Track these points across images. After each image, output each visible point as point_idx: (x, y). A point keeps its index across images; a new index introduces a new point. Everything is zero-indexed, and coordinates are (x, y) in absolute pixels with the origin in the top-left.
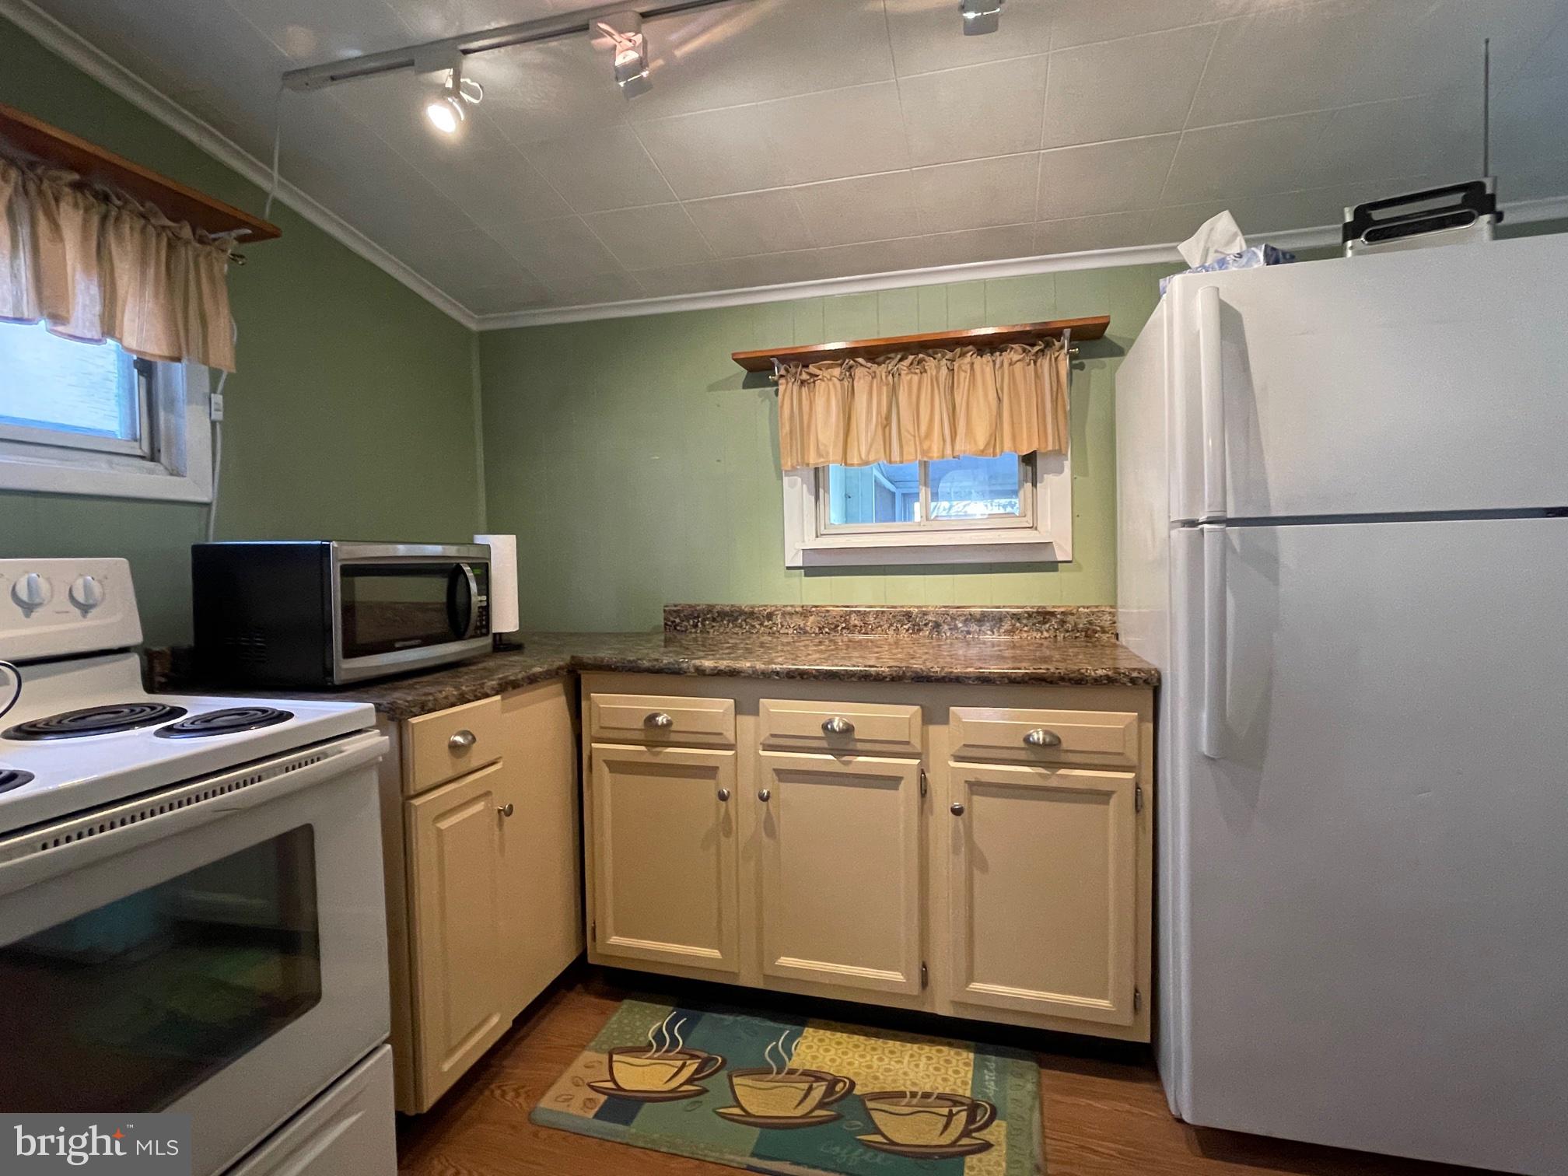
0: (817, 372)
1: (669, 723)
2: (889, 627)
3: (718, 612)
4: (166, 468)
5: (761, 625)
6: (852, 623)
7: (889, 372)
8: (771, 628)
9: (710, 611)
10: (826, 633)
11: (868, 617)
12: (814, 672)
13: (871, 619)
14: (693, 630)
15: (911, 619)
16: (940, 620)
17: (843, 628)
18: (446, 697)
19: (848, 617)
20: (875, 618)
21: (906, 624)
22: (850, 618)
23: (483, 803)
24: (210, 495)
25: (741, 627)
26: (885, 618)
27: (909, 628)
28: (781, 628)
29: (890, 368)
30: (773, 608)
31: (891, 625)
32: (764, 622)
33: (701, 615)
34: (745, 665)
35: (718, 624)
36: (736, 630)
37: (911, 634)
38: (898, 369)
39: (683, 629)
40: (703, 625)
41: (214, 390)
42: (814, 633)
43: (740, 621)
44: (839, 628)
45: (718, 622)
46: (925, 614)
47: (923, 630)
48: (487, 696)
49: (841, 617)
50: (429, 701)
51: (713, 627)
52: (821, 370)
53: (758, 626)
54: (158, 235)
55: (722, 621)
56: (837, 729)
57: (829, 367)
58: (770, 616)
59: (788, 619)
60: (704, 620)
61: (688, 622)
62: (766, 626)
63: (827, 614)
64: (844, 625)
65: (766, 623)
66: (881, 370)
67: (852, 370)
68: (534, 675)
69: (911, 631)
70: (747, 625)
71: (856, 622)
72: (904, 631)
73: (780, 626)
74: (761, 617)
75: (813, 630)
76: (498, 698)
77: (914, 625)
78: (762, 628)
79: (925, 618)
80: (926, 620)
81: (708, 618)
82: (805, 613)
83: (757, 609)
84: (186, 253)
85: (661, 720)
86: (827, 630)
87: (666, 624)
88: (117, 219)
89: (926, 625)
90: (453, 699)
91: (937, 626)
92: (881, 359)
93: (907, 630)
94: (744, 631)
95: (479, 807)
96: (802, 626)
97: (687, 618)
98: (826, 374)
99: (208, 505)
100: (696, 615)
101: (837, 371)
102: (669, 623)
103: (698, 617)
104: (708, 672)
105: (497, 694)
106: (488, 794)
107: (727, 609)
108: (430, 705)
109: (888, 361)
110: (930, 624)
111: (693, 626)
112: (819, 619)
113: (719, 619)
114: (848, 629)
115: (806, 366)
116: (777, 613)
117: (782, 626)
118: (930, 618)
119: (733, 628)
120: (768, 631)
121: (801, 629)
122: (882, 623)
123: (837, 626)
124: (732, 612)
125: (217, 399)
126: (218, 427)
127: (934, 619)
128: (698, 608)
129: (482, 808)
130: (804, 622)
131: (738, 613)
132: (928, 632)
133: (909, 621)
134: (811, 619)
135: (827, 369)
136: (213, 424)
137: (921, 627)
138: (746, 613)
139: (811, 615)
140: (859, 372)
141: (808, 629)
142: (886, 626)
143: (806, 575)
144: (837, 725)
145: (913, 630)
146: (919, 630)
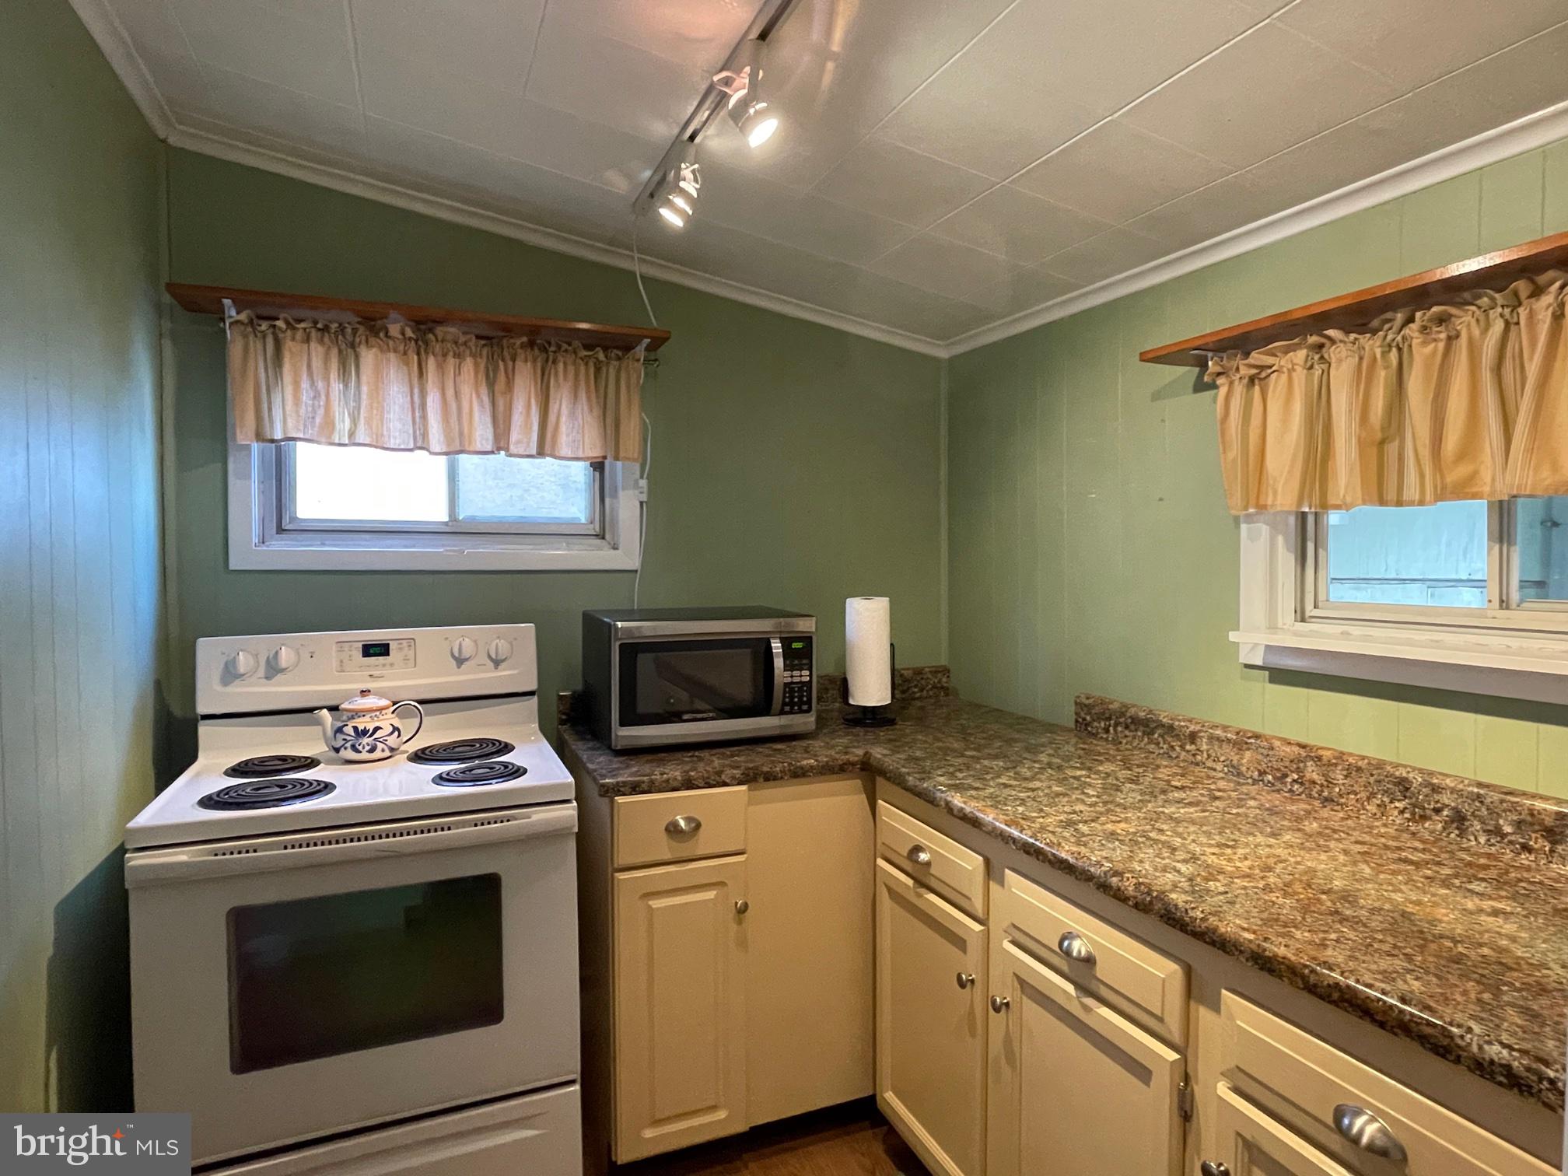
0: (1270, 360)
1: (928, 864)
2: (1368, 799)
3: (1131, 717)
4: (609, 544)
5: (1182, 747)
6: (1308, 776)
7: (1390, 346)
8: (1194, 755)
9: (1123, 714)
10: (1269, 782)
11: (1334, 772)
12: (1049, 854)
13: (1338, 775)
14: (1105, 736)
15: (1408, 794)
16: (1467, 809)
17: (1294, 781)
18: (667, 781)
19: (1301, 765)
20: (1346, 777)
21: (1399, 800)
22: (1305, 766)
23: (715, 892)
24: (637, 564)
25: (1158, 744)
26: (1363, 780)
27: (1406, 808)
28: (1207, 759)
29: (1390, 337)
30: (1198, 727)
31: (1372, 795)
32: (1185, 744)
33: (1114, 717)
34: (989, 817)
35: (1131, 734)
36: (1152, 747)
37: (1409, 820)
38: (1404, 338)
39: (1094, 731)
40: (1115, 730)
41: (642, 477)
42: (1251, 777)
43: (1156, 736)
44: (1289, 780)
45: (1131, 731)
46: (1436, 789)
47: (1429, 818)
48: (725, 784)
49: (1291, 761)
50: (643, 782)
51: (1126, 736)
52: (1275, 355)
53: (1177, 748)
54: (587, 364)
55: (1136, 730)
56: (1075, 954)
57: (1287, 350)
58: (1193, 737)
59: (1216, 748)
60: (1116, 725)
61: (1099, 723)
62: (1188, 751)
63: (1271, 753)
64: (1296, 777)
65: (1188, 747)
66: (1372, 344)
67: (1324, 350)
68: (802, 768)
69: (1407, 815)
70: (1164, 743)
71: (1315, 776)
72: (1396, 813)
73: (1205, 755)
74: (1182, 737)
75: (1250, 773)
76: (744, 788)
77: (1414, 806)
78: (1184, 753)
79: (1437, 797)
80: (1437, 802)
81: (1121, 723)
82: (1242, 741)
83: (1177, 723)
84: (608, 371)
85: (923, 857)
86: (1270, 777)
87: (1077, 721)
88: (554, 362)
89: (1437, 811)
90: (675, 784)
91: (1459, 819)
92: (1375, 323)
93: (1402, 812)
94: (1161, 751)
95: (710, 895)
96: (1235, 762)
97: (1099, 717)
98: (1284, 361)
99: (636, 571)
100: (1107, 715)
101: (1302, 354)
102: (1080, 720)
103: (1109, 719)
104: (955, 812)
105: (739, 784)
106: (722, 884)
107: (1142, 714)
108: (645, 787)
109: (1387, 326)
110: (1445, 813)
111: (1104, 729)
112: (1260, 757)
113: (1132, 727)
114: (1302, 784)
115: (1247, 355)
116: (1202, 734)
117: (1209, 756)
118: (1447, 802)
119: (1149, 743)
120: (1191, 758)
121: (1233, 766)
122: (1356, 788)
123: (1285, 776)
124: (1147, 719)
125: (643, 483)
126: (644, 505)
127: (1453, 804)
128: (1111, 706)
129: (712, 897)
130: (1237, 757)
131: (1155, 725)
132: (1440, 825)
133: (1405, 797)
134: (1248, 754)
135: (1286, 353)
136: (641, 503)
137: (1428, 812)
138: (1163, 726)
139: (1248, 749)
140: (1333, 353)
141: (1244, 769)
142: (1363, 795)
143: (1272, 681)
144: (1078, 947)
145: (1413, 814)
146: (1424, 818)
